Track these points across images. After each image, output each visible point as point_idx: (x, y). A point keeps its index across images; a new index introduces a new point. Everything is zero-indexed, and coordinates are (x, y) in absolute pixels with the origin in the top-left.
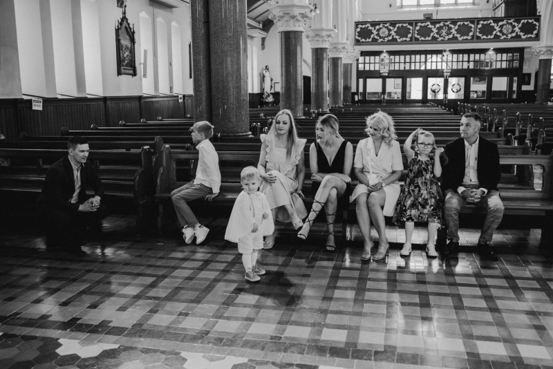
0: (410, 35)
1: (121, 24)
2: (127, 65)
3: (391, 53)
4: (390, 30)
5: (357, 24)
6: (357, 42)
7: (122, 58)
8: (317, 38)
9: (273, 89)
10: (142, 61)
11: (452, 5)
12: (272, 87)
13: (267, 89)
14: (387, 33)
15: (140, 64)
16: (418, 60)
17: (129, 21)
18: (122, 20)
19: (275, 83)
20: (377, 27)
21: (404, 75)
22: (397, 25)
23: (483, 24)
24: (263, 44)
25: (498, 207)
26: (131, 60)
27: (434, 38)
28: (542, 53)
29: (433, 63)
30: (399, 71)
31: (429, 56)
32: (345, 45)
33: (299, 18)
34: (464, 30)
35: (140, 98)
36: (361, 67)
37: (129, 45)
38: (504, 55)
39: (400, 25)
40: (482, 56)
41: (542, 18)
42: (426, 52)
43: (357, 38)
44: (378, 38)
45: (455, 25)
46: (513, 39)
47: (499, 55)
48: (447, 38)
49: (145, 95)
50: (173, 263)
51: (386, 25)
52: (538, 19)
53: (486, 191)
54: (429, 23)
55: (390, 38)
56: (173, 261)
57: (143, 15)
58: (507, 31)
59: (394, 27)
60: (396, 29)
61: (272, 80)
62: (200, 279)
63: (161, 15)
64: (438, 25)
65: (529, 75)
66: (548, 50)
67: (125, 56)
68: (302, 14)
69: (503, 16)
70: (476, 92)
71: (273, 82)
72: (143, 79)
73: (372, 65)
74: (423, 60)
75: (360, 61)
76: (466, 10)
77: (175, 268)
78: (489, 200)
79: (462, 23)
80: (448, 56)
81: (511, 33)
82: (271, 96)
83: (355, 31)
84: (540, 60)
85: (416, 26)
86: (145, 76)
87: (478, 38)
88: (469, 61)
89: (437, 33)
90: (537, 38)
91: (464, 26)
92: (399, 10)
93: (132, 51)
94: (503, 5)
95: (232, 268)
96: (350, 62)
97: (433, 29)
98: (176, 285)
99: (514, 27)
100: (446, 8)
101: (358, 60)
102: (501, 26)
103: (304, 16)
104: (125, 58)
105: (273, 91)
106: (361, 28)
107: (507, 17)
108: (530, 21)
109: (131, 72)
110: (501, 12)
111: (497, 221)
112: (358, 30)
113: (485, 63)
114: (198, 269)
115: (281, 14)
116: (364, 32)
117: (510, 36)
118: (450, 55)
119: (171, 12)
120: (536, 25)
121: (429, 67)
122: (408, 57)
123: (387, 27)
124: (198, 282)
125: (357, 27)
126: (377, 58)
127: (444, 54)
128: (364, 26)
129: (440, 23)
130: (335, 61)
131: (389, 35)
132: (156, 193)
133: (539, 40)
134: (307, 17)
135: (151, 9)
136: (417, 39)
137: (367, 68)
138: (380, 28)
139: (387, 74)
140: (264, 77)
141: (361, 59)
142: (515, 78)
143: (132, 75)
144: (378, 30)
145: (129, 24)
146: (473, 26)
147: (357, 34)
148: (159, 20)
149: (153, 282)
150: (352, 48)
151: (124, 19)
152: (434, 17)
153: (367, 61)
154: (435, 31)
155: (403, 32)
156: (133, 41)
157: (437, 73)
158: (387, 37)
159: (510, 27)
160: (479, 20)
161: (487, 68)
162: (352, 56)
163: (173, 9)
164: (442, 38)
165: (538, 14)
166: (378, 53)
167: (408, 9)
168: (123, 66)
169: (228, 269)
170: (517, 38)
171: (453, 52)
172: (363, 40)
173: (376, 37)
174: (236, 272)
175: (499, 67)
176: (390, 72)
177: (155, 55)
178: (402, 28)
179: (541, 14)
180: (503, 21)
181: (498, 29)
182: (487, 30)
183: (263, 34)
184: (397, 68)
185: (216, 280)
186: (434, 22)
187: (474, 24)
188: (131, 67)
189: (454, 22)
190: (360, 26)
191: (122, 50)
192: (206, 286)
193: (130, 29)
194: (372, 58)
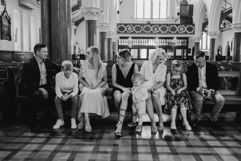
0: (141, 30)
1: (3, 14)
2: (6, 35)
3: (133, 38)
4: (132, 28)
5: (118, 25)
6: (118, 32)
7: (3, 31)
8: (102, 27)
9: (80, 53)
10: (15, 34)
11: (158, 19)
12: (79, 52)
13: (77, 53)
14: (131, 29)
15: (13, 35)
16: (145, 41)
17: (8, 13)
18: (4, 12)
19: (81, 50)
20: (127, 26)
21: (139, 48)
22: (136, 26)
23: (172, 27)
24: (75, 32)
25: (222, 99)
26: (9, 33)
27: (151, 32)
28: (196, 39)
29: (151, 43)
30: (137, 46)
31: (149, 40)
32: (114, 33)
33: (95, 14)
34: (164, 29)
35: (13, 52)
36: (120, 44)
37: (8, 25)
38: (181, 40)
39: (137, 26)
40: (172, 40)
41: (195, 25)
42: (148, 38)
43: (118, 31)
44: (127, 31)
45: (160, 26)
46: (184, 33)
47: (179, 40)
48: (157, 32)
49: (16, 51)
50: (25, 140)
51: (131, 26)
52: (194, 25)
53: (214, 91)
54: (149, 25)
55: (133, 31)
56: (25, 138)
57: (16, 11)
58: (182, 30)
59: (134, 26)
60: (135, 27)
61: (79, 49)
62: (44, 151)
63: (25, 12)
64: (153, 26)
65: (190, 49)
66: (198, 39)
67: (5, 30)
68: (97, 12)
69: (180, 23)
70: (169, 56)
71: (80, 49)
72: (15, 43)
73: (125, 43)
74: (147, 41)
75: (119, 41)
76: (164, 21)
77: (26, 143)
78: (216, 96)
79: (163, 26)
80: (157, 40)
81: (183, 31)
82: (79, 56)
83: (117, 28)
84: (195, 43)
85: (144, 26)
86: (16, 41)
87: (170, 32)
88: (166, 42)
89: (153, 30)
90: (194, 33)
91: (164, 27)
92: (136, 20)
93: (9, 28)
94: (180, 19)
95: (66, 141)
96: (115, 41)
97: (151, 28)
98: (26, 157)
99: (184, 28)
100: (155, 20)
101: (118, 41)
102: (179, 28)
103: (97, 13)
104: (5, 31)
105: (79, 54)
106: (120, 26)
107: (181, 24)
108: (191, 26)
109: (9, 39)
110: (179, 22)
111: (221, 107)
112: (119, 27)
113: (173, 44)
114: (42, 143)
115: (86, 12)
116: (121, 28)
117: (183, 32)
118: (158, 40)
119: (31, 12)
120: (193, 28)
121: (149, 45)
122: (140, 40)
123: (131, 27)
124: (42, 153)
125: (118, 26)
126: (127, 40)
127: (156, 39)
128: (121, 26)
129: (154, 25)
130: (109, 40)
131: (132, 30)
132: (16, 96)
133: (194, 34)
134: (99, 14)
135: (20, 8)
136: (144, 32)
137: (122, 44)
138: (128, 27)
139: (131, 47)
140: (75, 47)
141: (120, 40)
142: (185, 50)
143: (9, 40)
144: (127, 28)
145: (7, 14)
146: (167, 27)
147: (118, 29)
148: (24, 15)
149: (9, 155)
150: (116, 35)
151: (5, 11)
152: (151, 23)
153: (122, 41)
154: (152, 29)
155: (138, 29)
156: (9, 22)
157: (152, 47)
158: (131, 31)
159: (183, 28)
160: (170, 25)
161: (173, 46)
162: (116, 39)
163: (32, 10)
164: (155, 32)
165: (193, 23)
166: (127, 38)
167: (139, 20)
168: (4, 35)
169: (63, 142)
170: (186, 33)
171: (160, 38)
172: (121, 32)
173: (126, 31)
174: (69, 145)
175: (178, 45)
176: (133, 46)
177: (22, 31)
178: (138, 27)
179: (194, 23)
180: (180, 25)
181: (178, 29)
182: (173, 29)
183: (76, 27)
184: (136, 45)
185: (56, 151)
186: (152, 25)
187: (168, 26)
188: (8, 36)
189: (160, 25)
190: (119, 25)
191: (3, 27)
192: (48, 156)
193: (8, 17)
194: (125, 40)
